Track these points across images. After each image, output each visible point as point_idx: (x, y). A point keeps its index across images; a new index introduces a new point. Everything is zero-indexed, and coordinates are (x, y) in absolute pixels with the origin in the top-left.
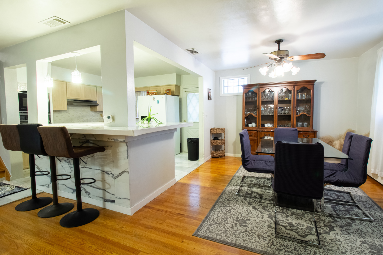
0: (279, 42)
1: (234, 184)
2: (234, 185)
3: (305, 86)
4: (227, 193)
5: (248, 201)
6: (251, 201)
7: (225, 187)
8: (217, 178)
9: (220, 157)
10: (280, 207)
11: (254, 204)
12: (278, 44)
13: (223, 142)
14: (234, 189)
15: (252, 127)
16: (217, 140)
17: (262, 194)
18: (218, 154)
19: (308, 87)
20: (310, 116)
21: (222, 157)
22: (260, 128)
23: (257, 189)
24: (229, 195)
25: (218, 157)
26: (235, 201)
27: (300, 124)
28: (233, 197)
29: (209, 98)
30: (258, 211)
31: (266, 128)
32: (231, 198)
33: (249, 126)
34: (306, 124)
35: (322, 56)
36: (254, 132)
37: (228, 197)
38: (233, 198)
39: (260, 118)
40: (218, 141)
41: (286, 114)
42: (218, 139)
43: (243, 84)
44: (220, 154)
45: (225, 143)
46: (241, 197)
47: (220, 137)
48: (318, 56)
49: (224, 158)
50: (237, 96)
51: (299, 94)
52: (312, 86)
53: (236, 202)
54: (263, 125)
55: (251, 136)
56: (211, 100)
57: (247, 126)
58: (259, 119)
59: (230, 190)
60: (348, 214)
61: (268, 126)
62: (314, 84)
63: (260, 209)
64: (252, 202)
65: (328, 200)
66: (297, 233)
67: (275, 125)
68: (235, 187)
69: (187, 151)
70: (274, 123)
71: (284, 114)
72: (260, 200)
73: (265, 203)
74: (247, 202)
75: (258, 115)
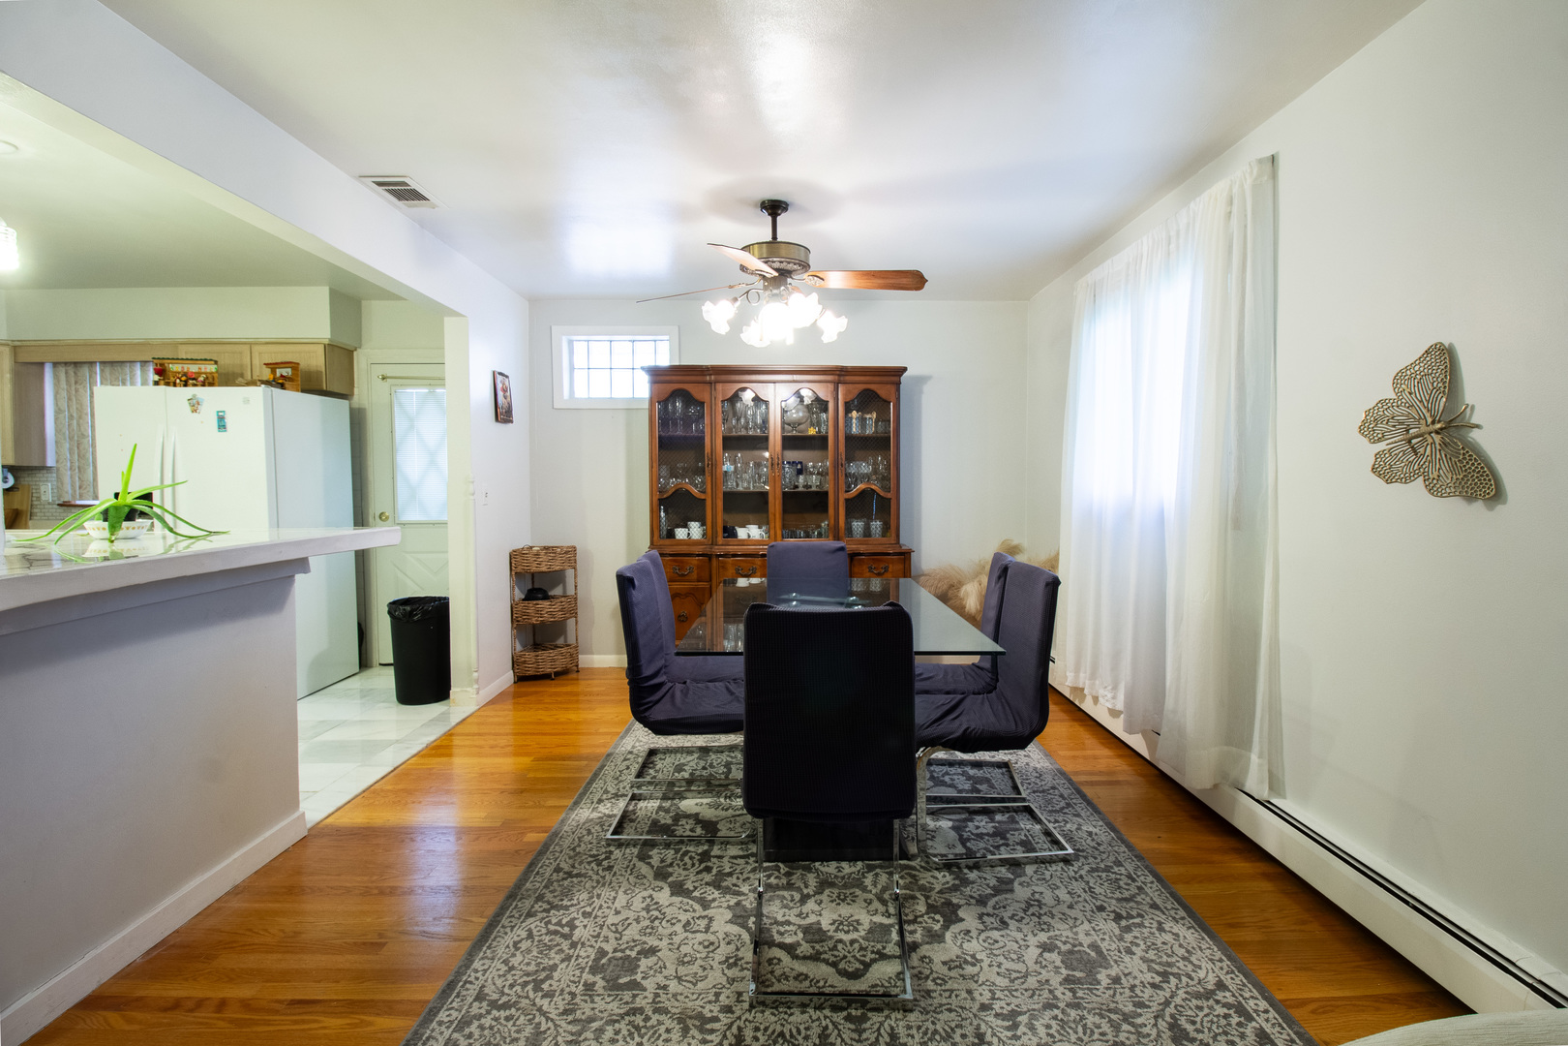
0: (774, 208)
1: (606, 792)
2: (605, 796)
3: (872, 387)
4: (567, 843)
5: (655, 861)
6: (669, 861)
7: (563, 815)
8: (531, 775)
9: (557, 674)
10: (780, 864)
11: (678, 873)
12: (770, 218)
13: (572, 608)
14: (600, 815)
15: (689, 542)
16: (540, 602)
17: (714, 819)
18: (548, 660)
19: (883, 391)
20: (889, 496)
21: (568, 672)
22: (720, 543)
23: (698, 801)
24: (574, 849)
25: (546, 677)
26: (598, 874)
27: (858, 526)
28: (591, 856)
29: (503, 414)
30: (693, 899)
31: (743, 543)
32: (581, 863)
33: (677, 538)
34: (876, 525)
35: (913, 280)
36: (695, 561)
37: (571, 862)
38: (590, 859)
39: (720, 504)
40: (545, 604)
41: (811, 487)
42: (546, 597)
43: (651, 363)
44: (554, 660)
45: (579, 612)
46: (628, 851)
47: (554, 586)
48: (904, 281)
49: (574, 675)
50: (629, 409)
51: (854, 414)
52: (893, 388)
53: (604, 877)
54: (730, 532)
55: (686, 578)
56: (511, 422)
57: (671, 535)
58: (715, 509)
59: (584, 824)
60: (1003, 845)
61: (749, 536)
62: (899, 383)
63: (702, 891)
64: (671, 865)
65: (943, 803)
66: (834, 965)
67: (772, 532)
68: (605, 809)
69: (392, 662)
70: (772, 525)
71: (804, 487)
72: (706, 847)
73: (726, 860)
74: (652, 867)
75: (709, 490)
